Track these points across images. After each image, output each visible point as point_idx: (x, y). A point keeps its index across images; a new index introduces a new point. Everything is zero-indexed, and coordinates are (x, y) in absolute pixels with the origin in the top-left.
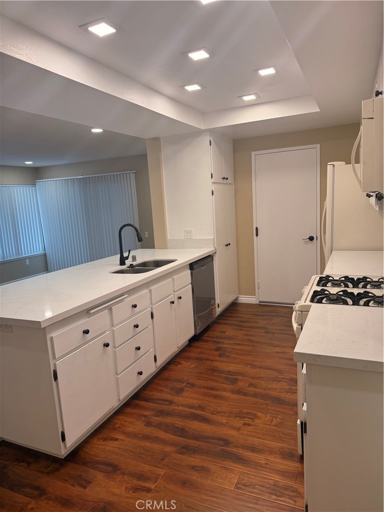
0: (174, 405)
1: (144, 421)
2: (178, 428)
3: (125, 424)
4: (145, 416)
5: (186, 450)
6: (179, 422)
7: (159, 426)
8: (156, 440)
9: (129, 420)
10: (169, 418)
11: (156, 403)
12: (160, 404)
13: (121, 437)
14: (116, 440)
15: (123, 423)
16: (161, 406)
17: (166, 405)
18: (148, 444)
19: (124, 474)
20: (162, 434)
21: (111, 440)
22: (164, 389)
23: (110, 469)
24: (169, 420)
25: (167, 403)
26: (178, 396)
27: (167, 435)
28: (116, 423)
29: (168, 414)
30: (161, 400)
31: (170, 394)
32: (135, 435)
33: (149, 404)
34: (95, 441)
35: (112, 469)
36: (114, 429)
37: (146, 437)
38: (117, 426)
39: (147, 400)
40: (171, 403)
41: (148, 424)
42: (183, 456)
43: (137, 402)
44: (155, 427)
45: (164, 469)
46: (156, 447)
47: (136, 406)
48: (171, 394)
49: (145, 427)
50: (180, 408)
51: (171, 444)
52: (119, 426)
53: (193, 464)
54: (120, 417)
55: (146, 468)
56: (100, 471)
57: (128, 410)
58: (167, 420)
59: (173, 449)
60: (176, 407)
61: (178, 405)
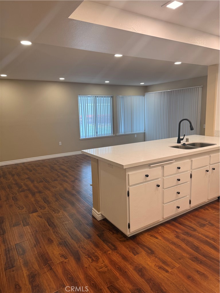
0: (196, 232)
1: (175, 234)
2: (195, 246)
3: (164, 232)
4: (176, 232)
5: (196, 259)
6: (196, 243)
7: (183, 240)
8: (179, 247)
9: (167, 230)
10: (191, 238)
11: (185, 227)
12: (187, 228)
13: (160, 238)
14: (157, 238)
15: (163, 231)
16: (188, 229)
17: (191, 230)
18: (174, 247)
19: (156, 257)
20: (184, 245)
21: (154, 237)
22: (193, 221)
23: (150, 251)
24: (190, 239)
25: (192, 229)
26: (200, 228)
27: (187, 247)
28: (160, 230)
29: (191, 236)
30: (189, 226)
31: (195, 225)
32: (168, 240)
33: (181, 226)
34: (146, 235)
35: (151, 252)
36: (158, 233)
37: (174, 243)
38: (159, 231)
39: (180, 224)
40: (195, 230)
41: (177, 237)
42: (193, 262)
43: (174, 223)
44: (181, 240)
45: (179, 264)
46: (178, 251)
47: (173, 225)
48: (197, 226)
49: (175, 238)
50: (200, 235)
51: (188, 253)
52: (160, 232)
53: (199, 269)
54: (162, 227)
55: (169, 259)
56: (144, 250)
57: (168, 225)
58: (189, 239)
59: (188, 256)
60: (197, 234)
61: (199, 233)
